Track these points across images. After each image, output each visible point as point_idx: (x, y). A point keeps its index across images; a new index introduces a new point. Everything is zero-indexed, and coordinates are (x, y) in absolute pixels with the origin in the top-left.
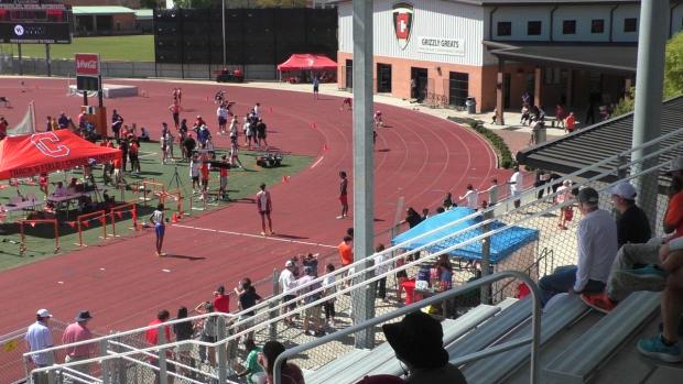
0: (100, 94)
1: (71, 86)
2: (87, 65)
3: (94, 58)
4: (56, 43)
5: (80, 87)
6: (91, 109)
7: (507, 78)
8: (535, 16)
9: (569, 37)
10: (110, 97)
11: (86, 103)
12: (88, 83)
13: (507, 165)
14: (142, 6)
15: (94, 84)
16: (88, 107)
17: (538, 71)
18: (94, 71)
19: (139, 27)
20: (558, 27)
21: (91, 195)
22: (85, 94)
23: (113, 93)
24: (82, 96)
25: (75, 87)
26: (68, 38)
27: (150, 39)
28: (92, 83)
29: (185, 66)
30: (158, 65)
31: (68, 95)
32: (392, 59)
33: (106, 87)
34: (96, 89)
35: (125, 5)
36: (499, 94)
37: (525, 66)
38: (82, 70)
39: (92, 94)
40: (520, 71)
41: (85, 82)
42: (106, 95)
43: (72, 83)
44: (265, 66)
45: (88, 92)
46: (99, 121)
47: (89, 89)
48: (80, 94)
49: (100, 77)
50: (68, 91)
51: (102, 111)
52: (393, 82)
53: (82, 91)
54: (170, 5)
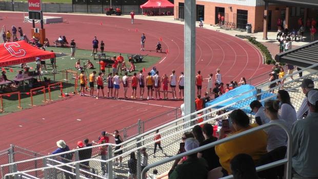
0: (42, 22)
1: (26, 17)
2: (34, 5)
3: (37, 1)
5: (30, 18)
6: (37, 30)
7: (270, 13)
10: (47, 23)
11: (34, 27)
12: (35, 15)
13: (269, 62)
15: (39, 16)
16: (35, 29)
17: (287, 9)
18: (38, 9)
21: (37, 77)
22: (33, 21)
23: (49, 21)
24: (32, 22)
25: (28, 17)
28: (37, 16)
29: (89, 6)
30: (74, 5)
31: (24, 22)
32: (205, 3)
33: (45, 18)
34: (40, 19)
36: (265, 22)
37: (280, 6)
38: (32, 8)
39: (38, 21)
40: (277, 9)
41: (33, 14)
42: (45, 22)
43: (26, 15)
44: (133, 6)
45: (35, 20)
46: (41, 36)
47: (35, 19)
48: (30, 21)
49: (42, 12)
50: (24, 20)
51: (43, 30)
52: (205, 16)
53: (32, 20)
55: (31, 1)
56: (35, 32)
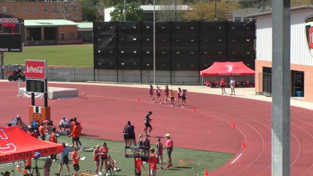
0: (46, 96)
1: (21, 89)
2: (35, 70)
3: (41, 64)
4: (9, 51)
5: (28, 90)
6: (37, 109)
10: (54, 98)
11: (33, 104)
12: (36, 86)
14: (83, 20)
15: (42, 87)
16: (35, 107)
18: (41, 75)
19: (81, 37)
22: (33, 95)
23: (57, 95)
24: (30, 96)
25: (25, 89)
26: (20, 47)
27: (90, 47)
28: (39, 86)
29: (120, 72)
30: (96, 70)
31: (17, 96)
33: (51, 90)
34: (42, 91)
35: (68, 19)
38: (31, 74)
39: (39, 95)
41: (32, 85)
42: (50, 96)
43: (22, 86)
44: (190, 72)
45: (36, 93)
47: (36, 91)
48: (28, 95)
49: (46, 80)
50: (17, 93)
51: (47, 110)
53: (30, 93)
54: (108, 18)
55: (29, 64)
56: (35, 111)
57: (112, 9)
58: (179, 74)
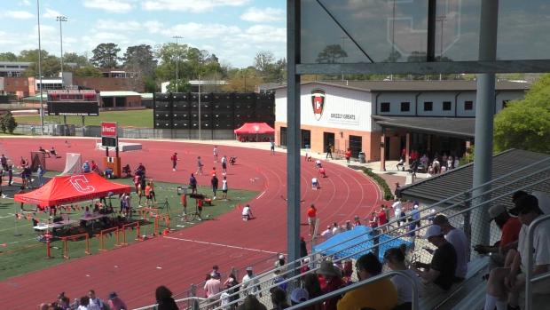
0: (117, 149)
1: (98, 144)
2: (108, 130)
3: (113, 125)
4: (89, 115)
5: (103, 145)
6: (110, 159)
7: (387, 139)
8: (405, 99)
9: (428, 113)
10: (123, 151)
11: (107, 155)
12: (109, 141)
13: (388, 197)
14: (146, 92)
15: (113, 142)
16: (109, 157)
17: (408, 135)
18: (114, 134)
19: (144, 104)
20: (421, 106)
21: (110, 216)
22: (107, 149)
23: (125, 149)
25: (101, 144)
26: (97, 113)
27: (152, 110)
29: (174, 131)
30: (155, 130)
31: (95, 149)
32: (312, 127)
33: (121, 145)
34: (114, 146)
35: (134, 91)
36: (383, 150)
37: (400, 133)
38: (106, 133)
39: (112, 149)
40: (396, 135)
41: (107, 141)
42: (121, 150)
43: (99, 141)
44: (226, 131)
46: (115, 167)
47: (109, 146)
48: (104, 149)
49: (117, 137)
50: (95, 147)
51: (118, 160)
52: (312, 142)
53: (105, 147)
54: (164, 91)
55: (105, 125)
56: (109, 161)
57: (168, 83)
58: (218, 133)
